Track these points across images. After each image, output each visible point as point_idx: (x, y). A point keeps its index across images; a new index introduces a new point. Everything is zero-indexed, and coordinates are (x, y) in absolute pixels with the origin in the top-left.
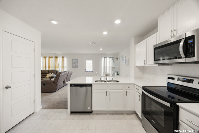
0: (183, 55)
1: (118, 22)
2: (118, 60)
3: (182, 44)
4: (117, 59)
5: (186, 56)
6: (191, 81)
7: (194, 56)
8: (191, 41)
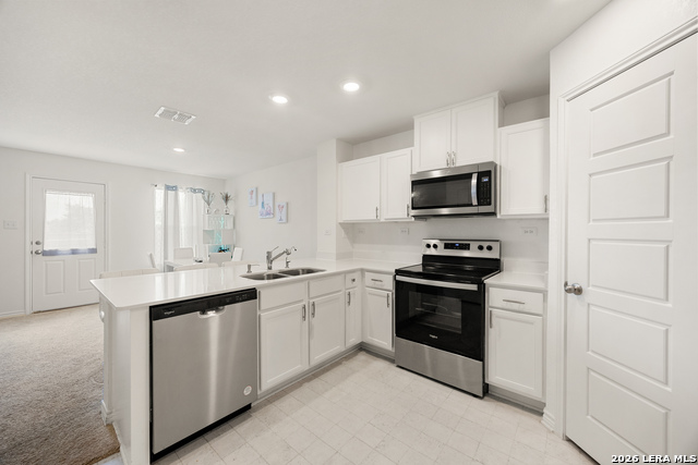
0: (475, 202)
1: (351, 87)
2: (230, 203)
3: (474, 181)
4: (226, 198)
5: (479, 204)
6: (466, 247)
7: (490, 204)
8: (486, 180)
